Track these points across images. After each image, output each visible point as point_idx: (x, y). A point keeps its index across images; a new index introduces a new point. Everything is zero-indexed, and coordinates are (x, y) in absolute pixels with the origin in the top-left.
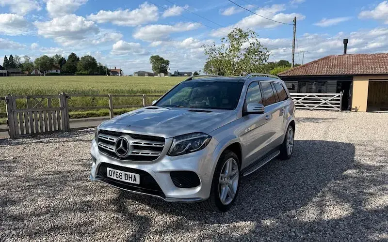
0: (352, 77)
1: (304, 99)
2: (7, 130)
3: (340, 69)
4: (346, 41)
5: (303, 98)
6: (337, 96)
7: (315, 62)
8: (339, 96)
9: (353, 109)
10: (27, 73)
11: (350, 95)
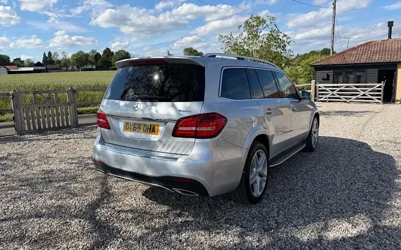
0: (397, 65)
1: (340, 91)
2: (13, 126)
3: (382, 55)
4: (390, 24)
5: (338, 89)
6: (378, 86)
7: (354, 49)
8: (380, 87)
9: (398, 101)
10: (65, 68)
11: (394, 85)
